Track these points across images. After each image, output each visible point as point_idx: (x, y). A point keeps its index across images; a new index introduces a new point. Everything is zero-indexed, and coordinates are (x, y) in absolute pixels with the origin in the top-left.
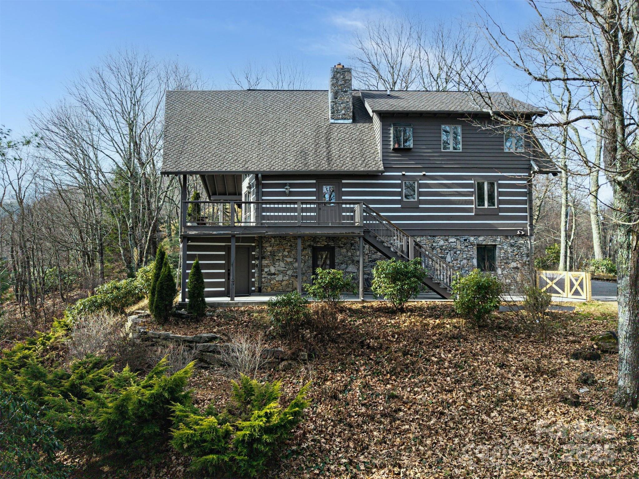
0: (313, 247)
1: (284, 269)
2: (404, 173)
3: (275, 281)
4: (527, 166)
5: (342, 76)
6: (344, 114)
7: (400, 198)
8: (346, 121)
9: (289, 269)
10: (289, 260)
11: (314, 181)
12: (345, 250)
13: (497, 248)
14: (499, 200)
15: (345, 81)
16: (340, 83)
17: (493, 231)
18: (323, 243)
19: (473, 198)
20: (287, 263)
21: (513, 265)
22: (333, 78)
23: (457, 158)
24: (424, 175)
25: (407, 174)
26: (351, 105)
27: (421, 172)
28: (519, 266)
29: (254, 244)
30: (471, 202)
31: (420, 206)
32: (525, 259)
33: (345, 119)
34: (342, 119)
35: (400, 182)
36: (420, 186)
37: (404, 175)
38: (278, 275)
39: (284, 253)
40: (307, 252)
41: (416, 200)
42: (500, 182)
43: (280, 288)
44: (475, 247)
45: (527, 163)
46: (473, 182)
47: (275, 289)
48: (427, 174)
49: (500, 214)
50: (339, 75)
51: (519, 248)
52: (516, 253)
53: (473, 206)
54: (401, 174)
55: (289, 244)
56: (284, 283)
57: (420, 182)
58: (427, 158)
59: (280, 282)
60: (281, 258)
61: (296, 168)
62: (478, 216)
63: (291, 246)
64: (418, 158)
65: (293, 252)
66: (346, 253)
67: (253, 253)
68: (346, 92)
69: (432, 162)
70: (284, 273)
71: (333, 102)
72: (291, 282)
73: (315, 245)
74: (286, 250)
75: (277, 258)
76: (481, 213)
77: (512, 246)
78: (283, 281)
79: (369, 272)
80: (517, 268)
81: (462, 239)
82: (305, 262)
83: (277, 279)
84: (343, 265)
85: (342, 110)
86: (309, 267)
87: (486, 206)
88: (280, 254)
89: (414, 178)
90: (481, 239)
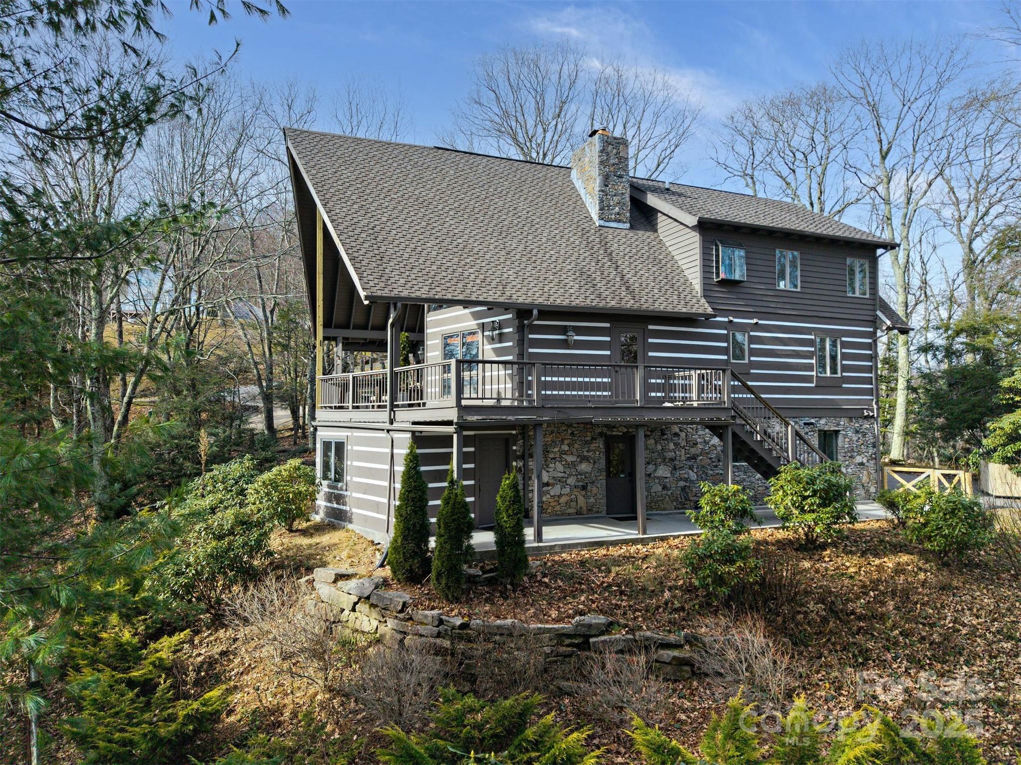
0: (606, 435)
1: (562, 475)
2: (731, 318)
3: (548, 496)
4: (871, 318)
5: (615, 151)
6: (618, 214)
7: (725, 357)
8: (621, 225)
9: (570, 475)
10: (570, 459)
11: (608, 325)
12: (652, 441)
13: (840, 436)
14: (843, 366)
15: (620, 158)
16: (612, 161)
17: (835, 411)
18: (620, 429)
19: (814, 361)
20: (568, 465)
21: (859, 459)
22: (602, 151)
23: (795, 301)
24: (757, 323)
25: (736, 320)
26: (628, 199)
27: (752, 319)
28: (865, 461)
29: (514, 432)
30: (809, 367)
31: (752, 371)
32: (871, 451)
33: (619, 221)
34: (615, 221)
35: (725, 332)
36: (752, 340)
37: (731, 321)
38: (553, 485)
39: (563, 447)
40: (597, 445)
41: (746, 361)
42: (844, 339)
43: (558, 508)
44: (816, 435)
45: (871, 313)
46: (813, 337)
47: (549, 511)
48: (761, 322)
49: (844, 386)
50: (610, 147)
51: (864, 435)
52: (861, 442)
53: (814, 373)
54: (726, 320)
55: (570, 431)
56: (563, 500)
57: (752, 333)
58: (759, 298)
59: (557, 499)
60: (558, 456)
61: (588, 301)
62: (819, 389)
63: (572, 434)
64: (748, 297)
65: (576, 446)
66: (653, 446)
67: (514, 448)
68: (620, 177)
69: (765, 304)
70: (562, 481)
71: (603, 191)
72: (573, 496)
73: (609, 433)
74: (566, 442)
75: (552, 456)
76: (823, 384)
77: (857, 432)
78: (560, 496)
79: (686, 476)
80: (862, 464)
81: (801, 423)
82: (595, 463)
83: (552, 494)
84: (650, 466)
85: (615, 206)
86: (600, 471)
87: (828, 374)
88: (556, 450)
89: (743, 328)
90: (823, 421)
